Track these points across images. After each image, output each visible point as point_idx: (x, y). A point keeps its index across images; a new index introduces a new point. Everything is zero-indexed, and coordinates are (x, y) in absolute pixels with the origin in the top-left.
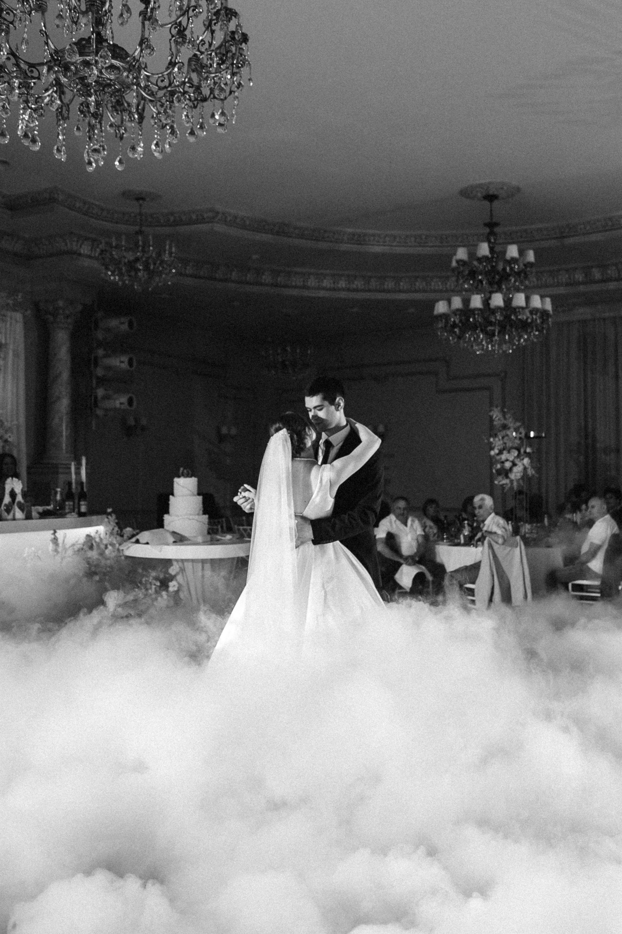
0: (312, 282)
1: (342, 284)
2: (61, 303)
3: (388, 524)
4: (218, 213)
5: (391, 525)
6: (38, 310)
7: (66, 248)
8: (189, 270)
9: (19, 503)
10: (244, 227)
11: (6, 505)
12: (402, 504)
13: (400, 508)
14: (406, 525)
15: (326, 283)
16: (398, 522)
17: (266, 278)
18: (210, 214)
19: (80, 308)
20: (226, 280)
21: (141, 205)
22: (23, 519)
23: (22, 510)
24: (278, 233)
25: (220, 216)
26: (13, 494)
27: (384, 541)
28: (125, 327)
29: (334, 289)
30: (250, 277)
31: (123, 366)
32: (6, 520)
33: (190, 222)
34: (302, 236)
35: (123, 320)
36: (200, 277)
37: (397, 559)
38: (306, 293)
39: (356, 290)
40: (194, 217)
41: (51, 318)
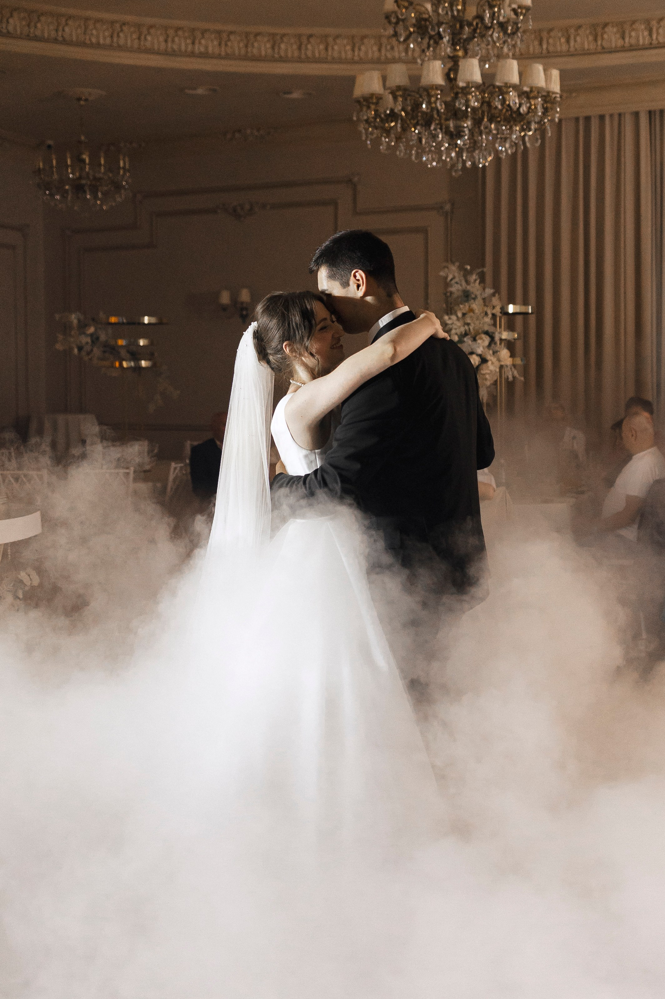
0: (127, 37)
1: (180, 43)
29: (164, 53)
30: (14, 25)
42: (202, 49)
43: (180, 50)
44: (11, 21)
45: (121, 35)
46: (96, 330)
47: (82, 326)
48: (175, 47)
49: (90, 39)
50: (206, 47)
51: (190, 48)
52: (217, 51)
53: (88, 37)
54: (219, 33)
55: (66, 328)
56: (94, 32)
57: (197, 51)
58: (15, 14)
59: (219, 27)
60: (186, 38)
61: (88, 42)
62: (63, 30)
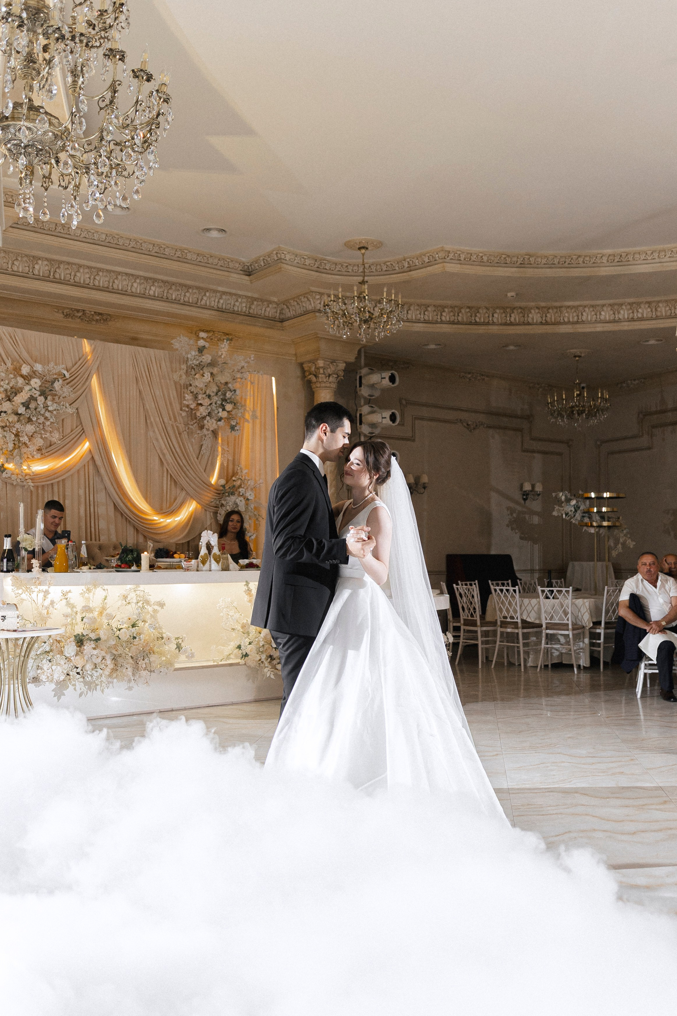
0: (588, 315)
1: (624, 313)
2: (321, 363)
3: (634, 585)
4: (449, 252)
5: (637, 587)
6: (303, 371)
7: (310, 308)
8: (446, 316)
9: (215, 554)
10: (481, 263)
11: (202, 557)
12: (648, 559)
13: (645, 564)
14: (656, 587)
15: (606, 314)
16: (646, 582)
17: (535, 316)
18: (441, 255)
19: (342, 366)
20: (488, 324)
21: (363, 255)
22: (219, 571)
23: (218, 562)
24: (522, 265)
25: (451, 256)
26: (209, 547)
27: (628, 604)
28: (386, 382)
29: (614, 321)
30: (515, 317)
31: (385, 421)
32: (202, 571)
33: (424, 265)
34: (552, 266)
35: (384, 375)
36: (458, 323)
37: (641, 625)
38: (580, 329)
39: (641, 319)
40: (426, 260)
41: (314, 379)
42: (640, 315)
43: (624, 318)
44: (512, 315)
45: (584, 314)
46: (577, 502)
47: (568, 500)
48: (621, 317)
49: (563, 319)
50: (642, 314)
51: (631, 315)
52: (650, 315)
53: (562, 319)
54: (649, 303)
55: (559, 502)
56: (566, 315)
57: (635, 317)
58: (515, 311)
59: (649, 299)
60: (628, 310)
61: (562, 321)
62: (546, 316)
